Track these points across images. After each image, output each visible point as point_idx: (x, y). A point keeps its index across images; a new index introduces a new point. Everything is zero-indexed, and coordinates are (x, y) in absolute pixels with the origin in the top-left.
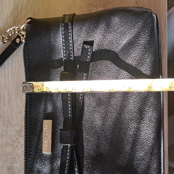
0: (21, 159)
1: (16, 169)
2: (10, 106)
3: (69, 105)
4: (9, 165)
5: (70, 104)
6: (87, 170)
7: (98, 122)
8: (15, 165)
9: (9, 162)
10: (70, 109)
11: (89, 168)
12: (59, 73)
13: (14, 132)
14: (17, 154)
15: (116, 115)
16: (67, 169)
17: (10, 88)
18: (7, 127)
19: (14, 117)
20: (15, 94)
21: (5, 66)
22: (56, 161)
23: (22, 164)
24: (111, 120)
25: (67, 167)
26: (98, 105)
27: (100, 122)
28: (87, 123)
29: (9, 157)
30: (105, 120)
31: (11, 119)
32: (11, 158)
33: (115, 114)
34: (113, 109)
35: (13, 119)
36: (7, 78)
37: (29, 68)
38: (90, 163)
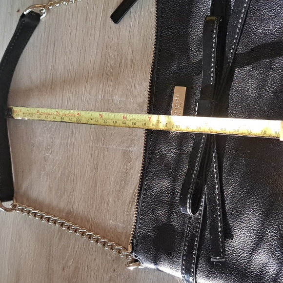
0: (140, 141)
1: (133, 155)
2: (132, 69)
3: (212, 65)
4: (124, 149)
5: (213, 62)
6: (229, 157)
7: (252, 93)
8: (132, 149)
9: (125, 144)
10: (212, 69)
11: (232, 154)
12: (202, 19)
13: (135, 105)
14: (136, 135)
15: (280, 83)
16: (202, 151)
17: (134, 44)
18: (127, 97)
19: (136, 85)
20: (140, 53)
21: (130, 14)
22: (186, 142)
23: (141, 149)
24: (272, 91)
25: (202, 148)
26: (254, 67)
27: (255, 93)
28: (236, 93)
29: (126, 138)
30: (264, 91)
31: (133, 87)
32: (128, 139)
33: (279, 81)
34: (277, 74)
35: (135, 88)
36: (132, 30)
37: (162, 12)
38: (234, 148)
